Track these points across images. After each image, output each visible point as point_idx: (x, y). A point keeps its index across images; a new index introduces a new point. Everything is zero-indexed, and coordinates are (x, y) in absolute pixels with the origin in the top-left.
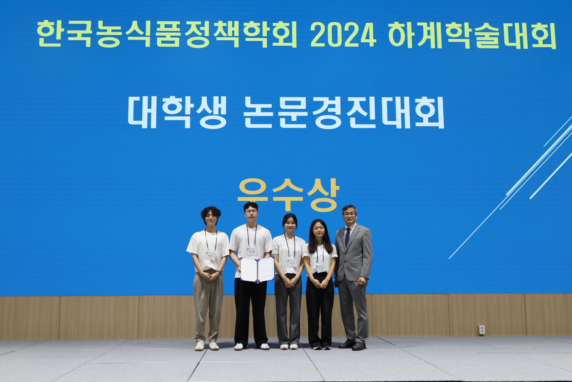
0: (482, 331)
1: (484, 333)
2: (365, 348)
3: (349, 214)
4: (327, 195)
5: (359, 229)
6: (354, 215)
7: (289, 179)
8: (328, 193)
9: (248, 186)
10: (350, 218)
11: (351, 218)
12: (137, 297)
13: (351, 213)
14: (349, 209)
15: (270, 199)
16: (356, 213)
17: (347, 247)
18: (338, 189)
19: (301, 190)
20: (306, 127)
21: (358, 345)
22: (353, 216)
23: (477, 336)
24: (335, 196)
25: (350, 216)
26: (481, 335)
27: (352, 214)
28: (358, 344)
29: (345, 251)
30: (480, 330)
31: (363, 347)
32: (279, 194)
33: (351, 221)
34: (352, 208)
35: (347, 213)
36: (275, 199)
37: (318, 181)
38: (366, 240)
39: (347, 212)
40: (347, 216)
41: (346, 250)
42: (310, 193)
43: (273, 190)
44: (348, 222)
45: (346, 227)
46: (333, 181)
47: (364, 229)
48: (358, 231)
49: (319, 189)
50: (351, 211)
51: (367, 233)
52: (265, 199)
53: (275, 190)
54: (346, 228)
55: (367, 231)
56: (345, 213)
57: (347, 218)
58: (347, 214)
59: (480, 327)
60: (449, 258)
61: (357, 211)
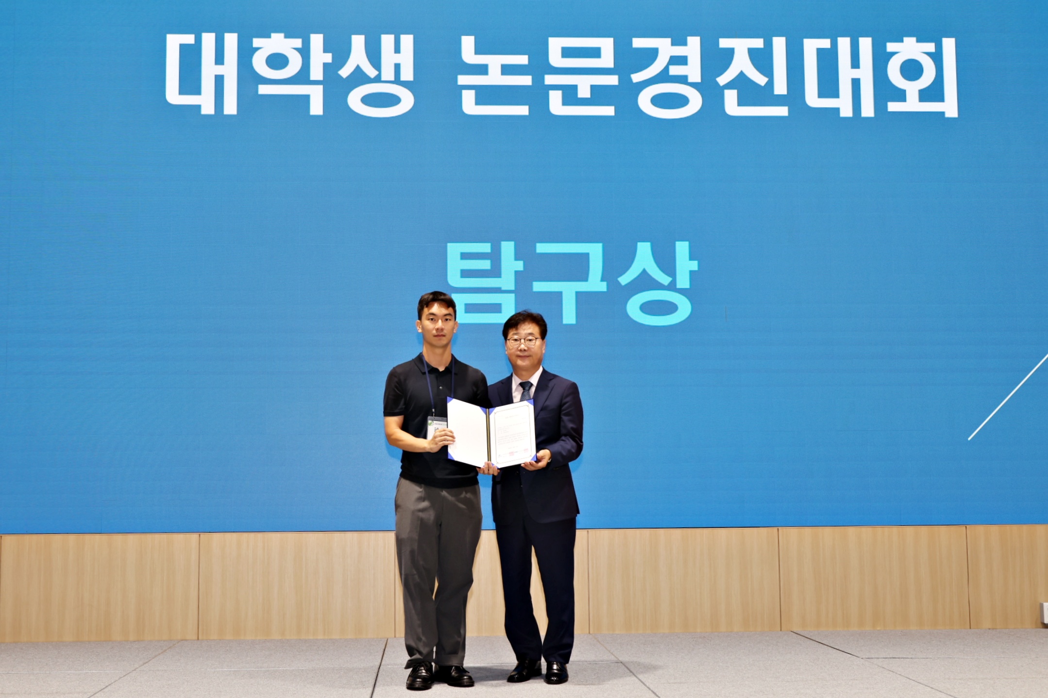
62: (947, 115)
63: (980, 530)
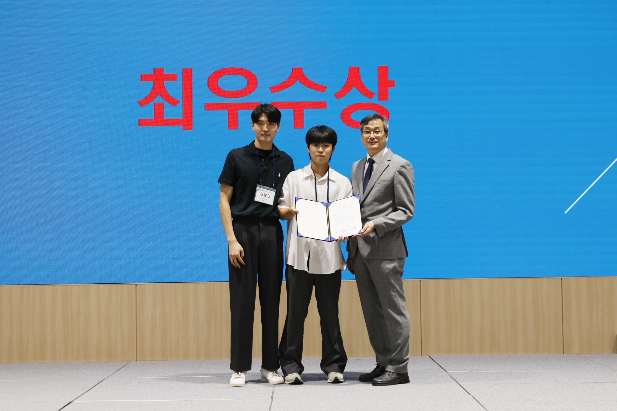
2: (408, 381)
3: (372, 133)
5: (390, 160)
6: (381, 133)
10: (374, 139)
11: (376, 140)
13: (376, 131)
16: (386, 131)
17: (365, 195)
22: (380, 135)
23: (613, 353)
25: (372, 135)
27: (377, 132)
33: (376, 146)
34: (379, 121)
35: (368, 131)
38: (400, 183)
39: (368, 128)
40: (368, 135)
44: (369, 146)
45: (368, 157)
47: (398, 161)
48: (386, 166)
50: (376, 126)
51: (403, 170)
54: (368, 159)
55: (403, 167)
56: (364, 129)
57: (369, 140)
58: (368, 133)
60: (566, 213)
63: (572, 281)
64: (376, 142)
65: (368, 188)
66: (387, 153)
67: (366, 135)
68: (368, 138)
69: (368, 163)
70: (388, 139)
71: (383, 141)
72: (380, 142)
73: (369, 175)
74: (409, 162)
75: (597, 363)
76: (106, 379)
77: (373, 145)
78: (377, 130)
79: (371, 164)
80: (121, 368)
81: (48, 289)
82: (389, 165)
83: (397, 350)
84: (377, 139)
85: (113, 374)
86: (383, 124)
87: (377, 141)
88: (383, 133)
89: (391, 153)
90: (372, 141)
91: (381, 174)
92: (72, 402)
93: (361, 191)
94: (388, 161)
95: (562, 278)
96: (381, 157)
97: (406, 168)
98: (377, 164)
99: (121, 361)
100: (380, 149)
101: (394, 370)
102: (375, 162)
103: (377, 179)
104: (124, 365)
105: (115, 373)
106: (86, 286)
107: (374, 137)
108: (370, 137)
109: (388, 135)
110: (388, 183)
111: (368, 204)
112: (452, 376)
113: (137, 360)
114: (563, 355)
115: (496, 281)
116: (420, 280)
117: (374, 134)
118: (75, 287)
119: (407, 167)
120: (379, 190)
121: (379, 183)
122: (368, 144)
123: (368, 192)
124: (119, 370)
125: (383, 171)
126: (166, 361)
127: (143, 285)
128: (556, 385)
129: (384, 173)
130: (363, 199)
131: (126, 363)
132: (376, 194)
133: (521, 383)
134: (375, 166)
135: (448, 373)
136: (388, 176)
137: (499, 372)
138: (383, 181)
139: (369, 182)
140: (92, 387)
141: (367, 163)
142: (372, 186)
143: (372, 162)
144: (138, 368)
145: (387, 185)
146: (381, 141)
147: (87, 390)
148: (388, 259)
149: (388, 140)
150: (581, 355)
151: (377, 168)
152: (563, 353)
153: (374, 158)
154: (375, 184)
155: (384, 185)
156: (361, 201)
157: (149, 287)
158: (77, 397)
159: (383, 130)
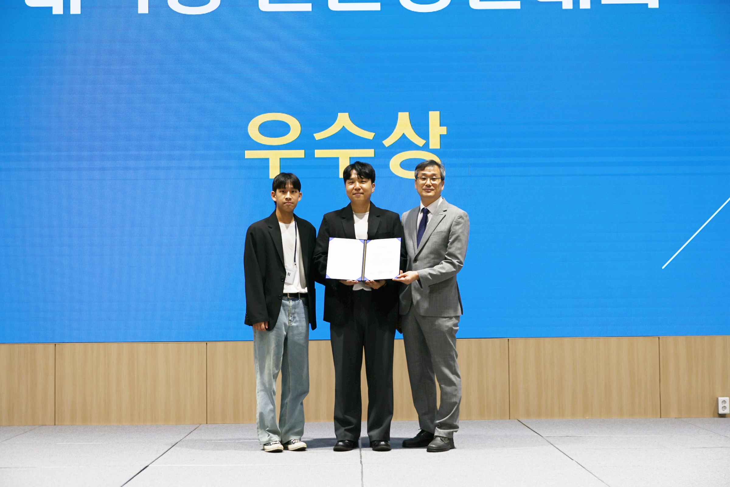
0: (724, 407)
1: (726, 411)
2: (453, 447)
3: (429, 179)
4: (421, 145)
5: (446, 211)
6: (437, 180)
7: (347, 114)
8: (424, 142)
9: (265, 129)
10: (430, 186)
11: (432, 187)
12: (52, 346)
13: (432, 178)
14: (428, 168)
15: (309, 155)
16: (442, 178)
17: (420, 247)
18: (445, 133)
19: (369, 135)
20: (379, 9)
21: (438, 441)
22: (437, 182)
23: (714, 417)
24: (438, 147)
25: (429, 182)
26: (723, 416)
27: (434, 179)
28: (439, 438)
29: (415, 254)
30: (721, 405)
31: (449, 445)
32: (326, 144)
33: (431, 194)
34: (436, 167)
35: (424, 177)
36: (319, 153)
37: (403, 118)
39: (424, 174)
40: (424, 182)
41: (417, 252)
42: (388, 142)
43: (315, 135)
44: (424, 194)
45: (422, 206)
46: (434, 117)
47: (454, 211)
48: (443, 216)
49: (405, 134)
50: (433, 172)
51: (460, 220)
52: (300, 154)
53: (318, 136)
54: (421, 209)
55: (461, 217)
56: (420, 175)
57: (424, 187)
58: (424, 179)
59: (721, 399)
60: (663, 268)
61: (444, 174)
62: (650, 6)
63: (670, 340)
64: (432, 190)
65: (423, 240)
66: (442, 203)
67: (421, 182)
68: (424, 184)
69: (422, 214)
70: (444, 187)
71: (439, 190)
72: (436, 190)
73: (424, 226)
74: (466, 213)
75: (699, 427)
76: (179, 443)
77: (429, 192)
78: (434, 177)
79: (425, 215)
80: (192, 432)
81: (113, 347)
82: (445, 216)
83: (450, 413)
84: (434, 186)
85: (185, 437)
86: (440, 171)
87: (434, 188)
88: (440, 180)
89: (446, 202)
90: (428, 189)
91: (437, 225)
92: (148, 466)
93: (416, 244)
94: (444, 211)
95: (659, 338)
96: (436, 207)
97: (463, 219)
98: (432, 214)
99: (190, 424)
100: (435, 198)
101: (446, 435)
102: (430, 212)
103: (433, 231)
104: (194, 428)
105: (187, 436)
106: (154, 344)
107: (431, 184)
108: (426, 184)
109: (444, 183)
110: (445, 234)
111: (424, 257)
112: (549, 441)
113: (208, 423)
114: (660, 419)
115: (589, 340)
116: (508, 339)
117: (430, 180)
118: (141, 345)
119: (465, 218)
120: (436, 242)
121: (435, 234)
122: (423, 191)
123: (423, 245)
124: (190, 433)
125: (439, 222)
126: (239, 424)
127: (214, 343)
128: (662, 451)
129: (440, 224)
130: (418, 252)
131: (197, 426)
132: (433, 247)
133: (624, 449)
134: (430, 216)
135: (543, 438)
136: (444, 227)
137: (598, 437)
138: (440, 232)
139: (424, 233)
140: (165, 451)
141: (420, 213)
142: (428, 238)
143: (426, 212)
144: (210, 431)
145: (443, 237)
146: (437, 188)
147: (161, 454)
148: (445, 316)
149: (444, 189)
150: (680, 419)
151: (432, 219)
152: (661, 417)
153: (429, 208)
154: (431, 235)
155: (440, 237)
156: (416, 255)
157: (220, 345)
158: (152, 461)
159: (440, 177)
